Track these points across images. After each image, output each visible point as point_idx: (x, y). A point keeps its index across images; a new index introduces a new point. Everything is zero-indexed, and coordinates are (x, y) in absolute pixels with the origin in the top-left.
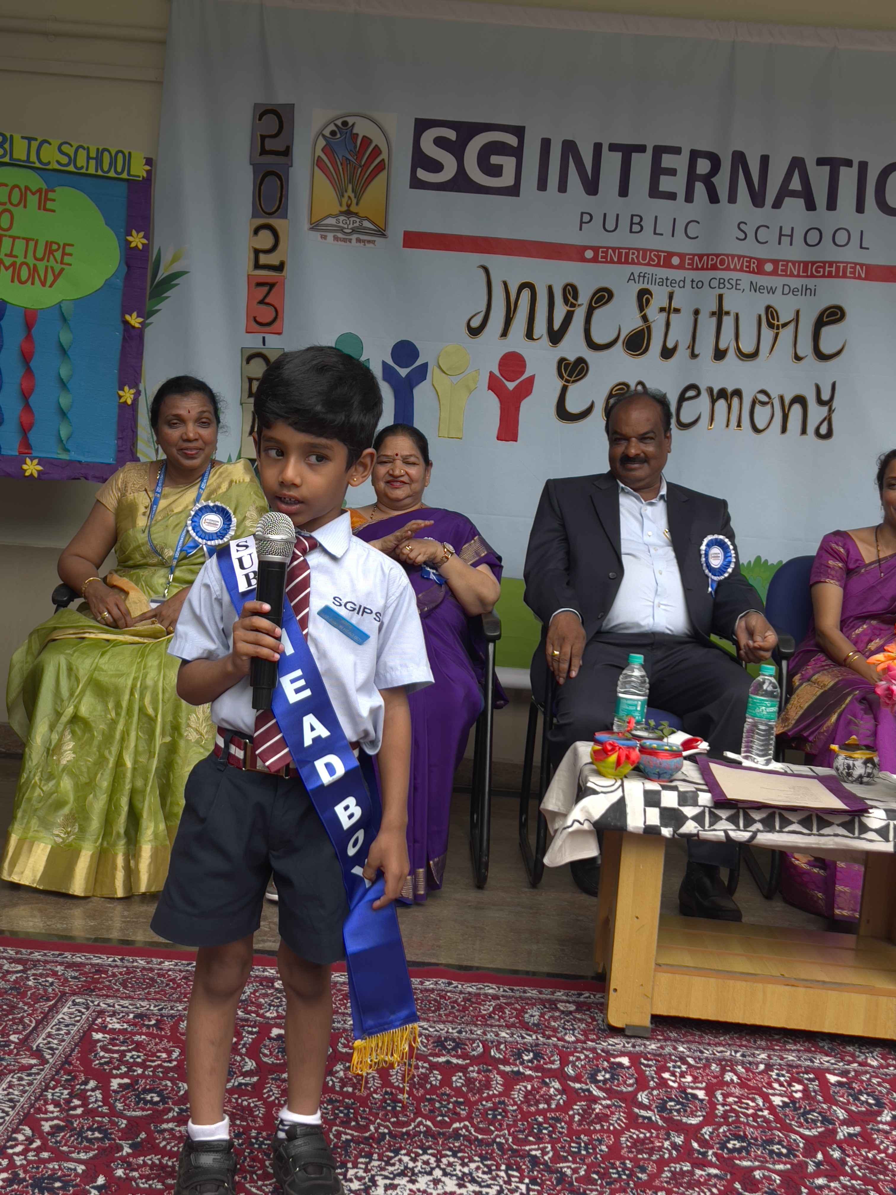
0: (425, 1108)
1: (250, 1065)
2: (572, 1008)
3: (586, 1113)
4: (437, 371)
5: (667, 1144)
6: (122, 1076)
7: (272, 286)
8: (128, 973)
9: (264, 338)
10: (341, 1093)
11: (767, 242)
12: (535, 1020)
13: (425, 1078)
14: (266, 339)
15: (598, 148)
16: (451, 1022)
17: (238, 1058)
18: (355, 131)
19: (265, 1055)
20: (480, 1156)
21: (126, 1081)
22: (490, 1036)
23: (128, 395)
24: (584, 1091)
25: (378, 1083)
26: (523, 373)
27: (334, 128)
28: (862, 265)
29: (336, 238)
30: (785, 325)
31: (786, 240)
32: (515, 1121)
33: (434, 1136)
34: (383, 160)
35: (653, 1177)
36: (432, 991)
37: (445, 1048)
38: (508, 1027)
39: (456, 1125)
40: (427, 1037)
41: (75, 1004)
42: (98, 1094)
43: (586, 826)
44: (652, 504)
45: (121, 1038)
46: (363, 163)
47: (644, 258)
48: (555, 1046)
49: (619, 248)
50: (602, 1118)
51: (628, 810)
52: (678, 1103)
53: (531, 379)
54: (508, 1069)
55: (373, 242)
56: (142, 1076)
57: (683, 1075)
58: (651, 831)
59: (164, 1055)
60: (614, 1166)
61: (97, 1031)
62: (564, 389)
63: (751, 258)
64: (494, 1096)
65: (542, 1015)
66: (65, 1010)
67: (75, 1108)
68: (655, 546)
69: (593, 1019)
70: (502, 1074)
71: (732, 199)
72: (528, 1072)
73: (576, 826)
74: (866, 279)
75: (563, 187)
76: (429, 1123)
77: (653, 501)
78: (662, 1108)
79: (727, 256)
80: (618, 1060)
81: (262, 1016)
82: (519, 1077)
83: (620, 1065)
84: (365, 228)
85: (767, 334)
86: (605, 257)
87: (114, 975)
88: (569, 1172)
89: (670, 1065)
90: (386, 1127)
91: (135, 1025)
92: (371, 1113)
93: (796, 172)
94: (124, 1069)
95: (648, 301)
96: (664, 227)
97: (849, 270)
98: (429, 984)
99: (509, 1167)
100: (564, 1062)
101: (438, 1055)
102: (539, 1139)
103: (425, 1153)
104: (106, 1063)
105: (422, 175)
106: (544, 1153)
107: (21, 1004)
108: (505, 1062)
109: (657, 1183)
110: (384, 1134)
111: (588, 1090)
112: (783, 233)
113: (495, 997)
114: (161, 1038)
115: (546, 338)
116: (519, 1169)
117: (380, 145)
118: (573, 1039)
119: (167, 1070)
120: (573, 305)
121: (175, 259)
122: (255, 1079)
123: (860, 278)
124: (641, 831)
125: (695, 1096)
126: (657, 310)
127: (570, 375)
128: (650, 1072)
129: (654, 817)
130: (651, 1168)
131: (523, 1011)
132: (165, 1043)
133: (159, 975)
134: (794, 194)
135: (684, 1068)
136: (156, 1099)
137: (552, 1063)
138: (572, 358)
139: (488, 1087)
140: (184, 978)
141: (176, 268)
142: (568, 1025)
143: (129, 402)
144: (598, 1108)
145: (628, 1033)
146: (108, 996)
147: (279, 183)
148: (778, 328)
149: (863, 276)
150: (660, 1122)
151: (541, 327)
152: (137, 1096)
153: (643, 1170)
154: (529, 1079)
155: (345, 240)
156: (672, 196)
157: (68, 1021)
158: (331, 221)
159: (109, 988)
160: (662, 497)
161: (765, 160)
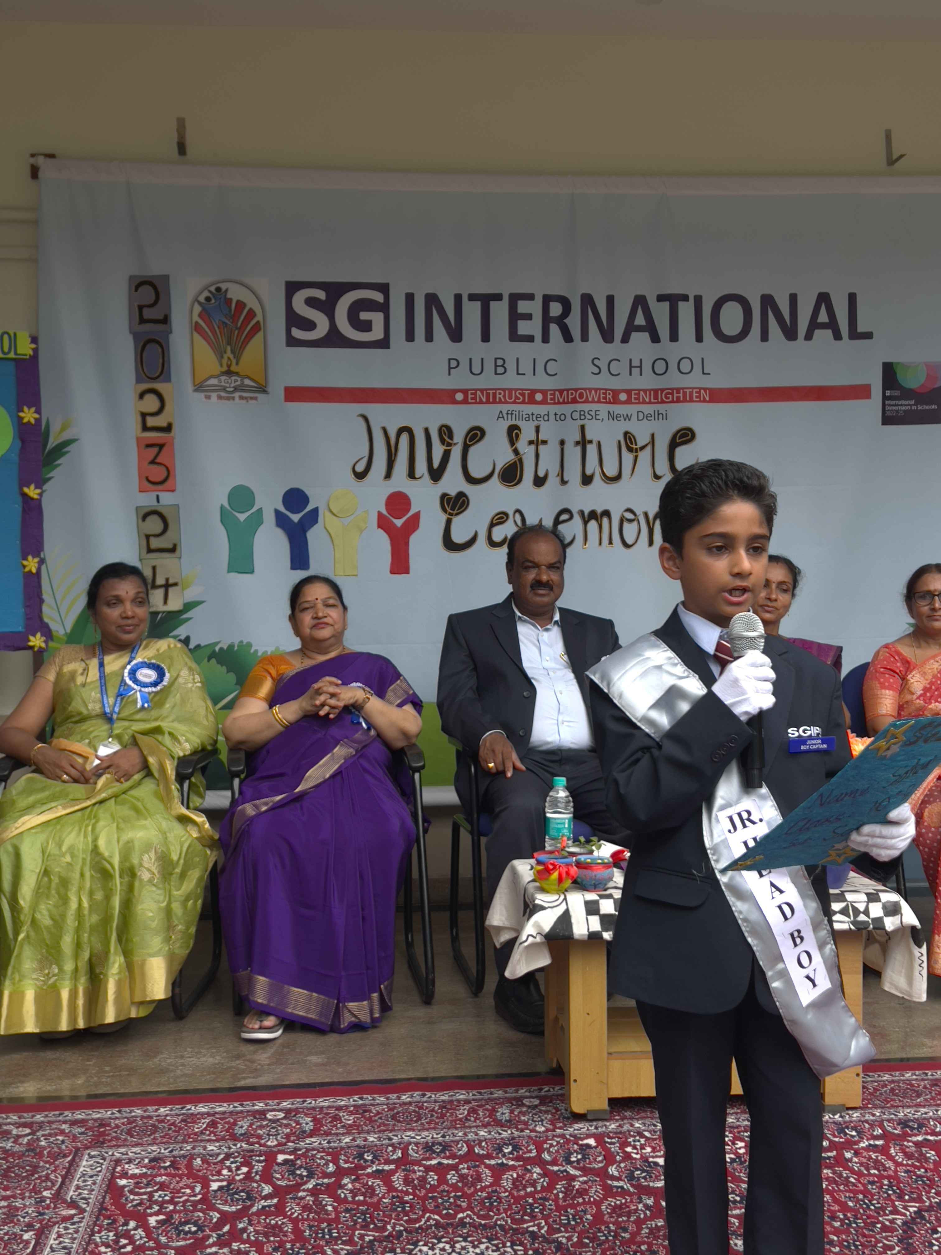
0: (430, 1205)
1: (267, 1189)
2: (537, 1102)
3: (568, 1190)
4: (328, 514)
5: (640, 1206)
6: (157, 1214)
7: (161, 446)
8: (130, 1123)
9: (158, 496)
10: (354, 1202)
11: (619, 374)
12: (507, 1117)
13: (423, 1179)
14: (160, 497)
15: (458, 299)
16: (434, 1128)
17: (255, 1185)
18: (229, 296)
19: (278, 1179)
20: (487, 1238)
21: (161, 1217)
22: (471, 1136)
23: (32, 564)
24: (562, 1172)
25: (384, 1189)
26: (408, 510)
27: (209, 295)
28: (705, 389)
29: (220, 397)
30: (642, 448)
31: (636, 371)
32: (510, 1206)
33: (445, 1227)
34: (258, 322)
35: (634, 1235)
36: (410, 1103)
37: (434, 1152)
38: (485, 1126)
39: (461, 1215)
40: (416, 1144)
41: (91, 1157)
42: (141, 1232)
43: (539, 939)
44: (547, 630)
45: (144, 1181)
46: (239, 324)
47: (510, 398)
48: (529, 1137)
49: (486, 390)
50: (582, 1192)
51: (573, 920)
52: (643, 1171)
53: (417, 516)
54: (493, 1162)
55: (255, 398)
56: (174, 1211)
57: (643, 1147)
58: (594, 937)
59: (188, 1191)
60: (600, 1231)
61: (121, 1178)
62: (449, 522)
63: (606, 390)
64: (486, 1186)
65: (512, 1112)
66: (84, 1163)
67: (124, 1246)
68: (554, 670)
69: (557, 1110)
70: (488, 1167)
71: (585, 337)
72: (511, 1163)
73: (531, 939)
74: (710, 401)
75: (429, 337)
76: (436, 1217)
77: (548, 627)
78: (631, 1177)
79: (585, 389)
80: (585, 1142)
81: (264, 1145)
82: (503, 1168)
83: (588, 1146)
84: (248, 386)
85: (628, 457)
86: (475, 398)
87: (117, 1126)
88: (564, 1241)
89: (631, 1140)
90: (401, 1225)
91: (153, 1168)
92: (384, 1216)
93: (640, 308)
94: (156, 1208)
95: (517, 436)
96: (526, 367)
97: (695, 394)
98: (405, 1098)
99: (513, 1244)
100: (540, 1150)
101: (430, 1159)
102: (533, 1218)
103: (439, 1242)
104: (140, 1204)
105: (297, 333)
106: (540, 1228)
107: (42, 1164)
108: (489, 1156)
109: (638, 1239)
110: (401, 1231)
111: (565, 1171)
112: (633, 365)
113: (467, 1102)
114: (181, 1176)
115: (427, 476)
116: (521, 1244)
117: (254, 308)
118: (543, 1129)
119: (195, 1204)
120: (449, 445)
121: (63, 429)
122: (275, 1201)
123: (704, 401)
124: (586, 938)
125: (656, 1164)
126: (526, 443)
127: (453, 509)
128: (614, 1148)
129: (595, 924)
130: (632, 1228)
131: (493, 1111)
132: (185, 1180)
133: (160, 1121)
134: (639, 329)
135: (643, 1141)
136: (194, 1229)
137: (530, 1151)
138: (453, 493)
139: (480, 1180)
140: (183, 1120)
141: (66, 436)
142: (536, 1118)
143: (34, 570)
144: (577, 1185)
145: (589, 1117)
146: (119, 1146)
147: (160, 349)
148: (636, 452)
149: (707, 399)
150: (632, 1190)
151: (421, 467)
152: (176, 1229)
153: (625, 1230)
154: (513, 1168)
155: (228, 399)
156: (530, 339)
157: (91, 1173)
158: (214, 381)
159: (117, 1139)
160: (556, 622)
161: (610, 300)
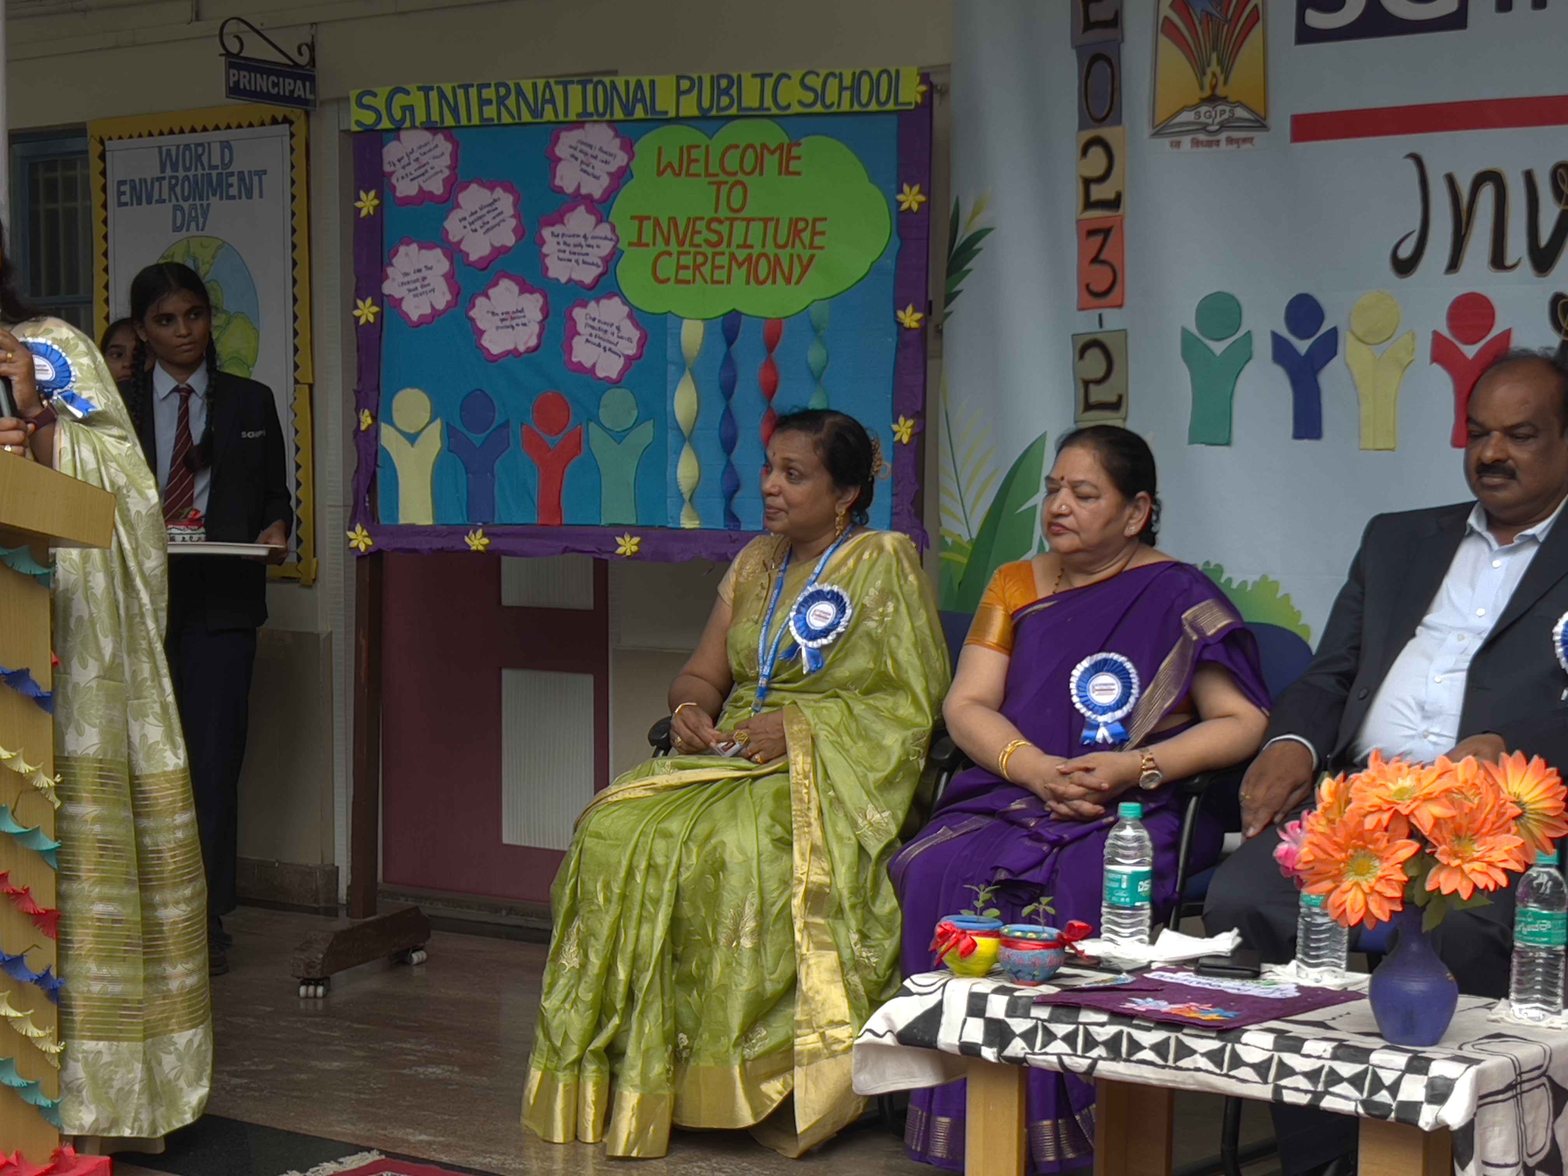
4: (1351, 339)
7: (1106, 232)
9: (1100, 316)
14: (1104, 317)
23: (903, 429)
26: (1491, 327)
29: (1196, 143)
44: (1507, 552)
46: (1230, 15)
51: (944, 1020)
53: (1505, 337)
58: (967, 1051)
84: (1238, 120)
105: (1314, 19)
115: (1526, 263)
121: (976, 212)
124: (957, 1051)
129: (975, 1031)
141: (978, 224)
143: (905, 440)
147: (1109, 70)
151: (1517, 245)
155: (1209, 144)
